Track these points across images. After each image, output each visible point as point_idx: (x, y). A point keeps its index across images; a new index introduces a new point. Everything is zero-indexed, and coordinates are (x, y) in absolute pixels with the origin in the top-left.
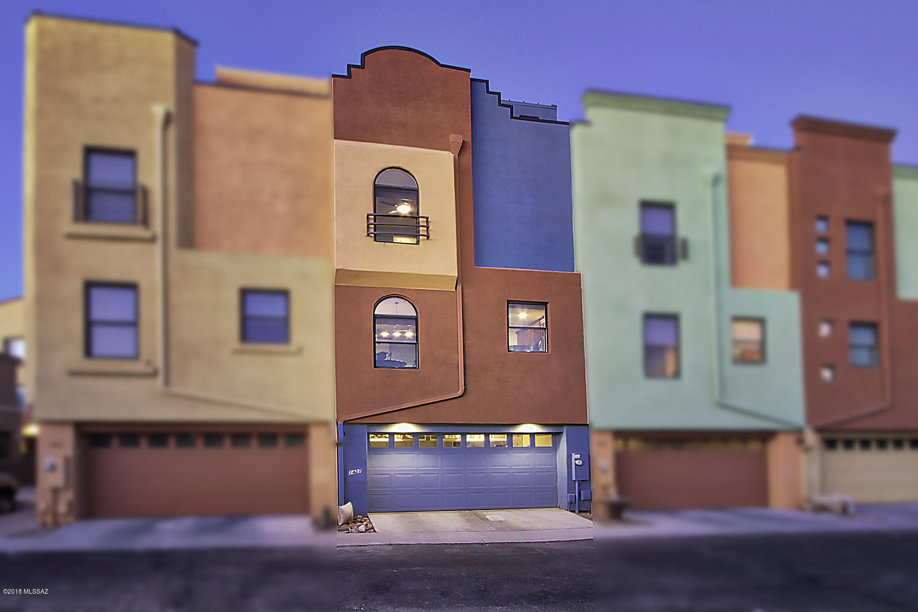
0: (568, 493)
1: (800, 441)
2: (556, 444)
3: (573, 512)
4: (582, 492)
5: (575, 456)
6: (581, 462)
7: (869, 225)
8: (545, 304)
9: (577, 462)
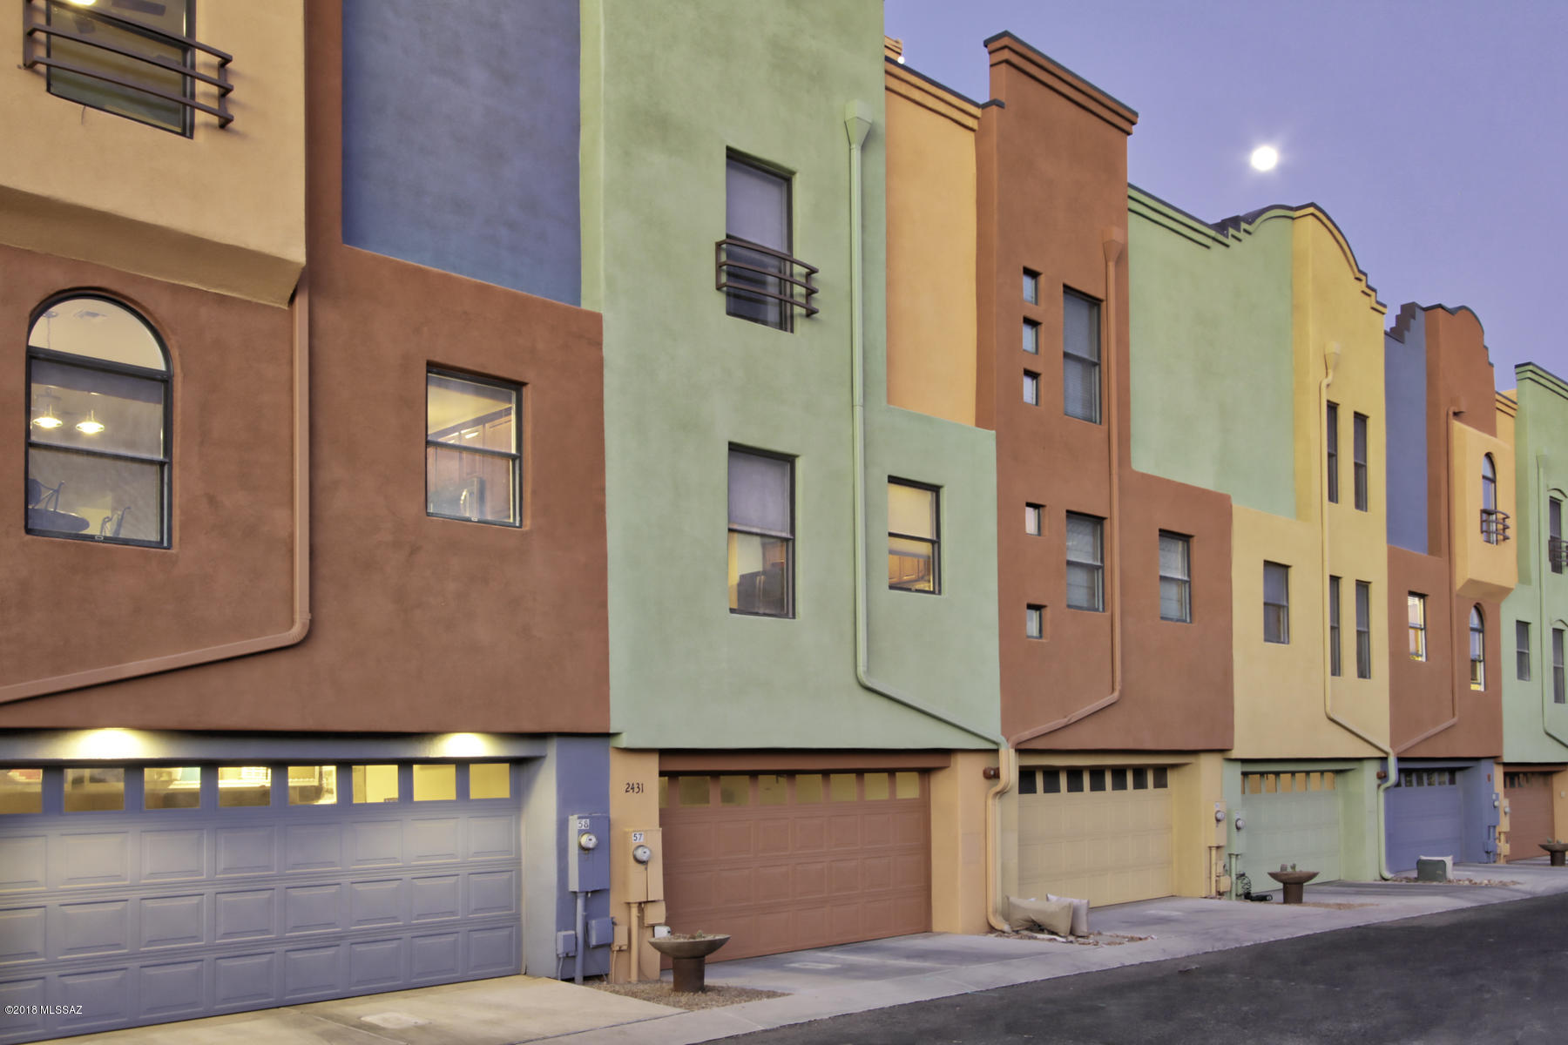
0: (559, 930)
1: (993, 775)
2: (520, 792)
3: (571, 980)
4: (593, 923)
5: (575, 823)
6: (594, 840)
7: (1094, 302)
8: (517, 386)
9: (584, 840)
